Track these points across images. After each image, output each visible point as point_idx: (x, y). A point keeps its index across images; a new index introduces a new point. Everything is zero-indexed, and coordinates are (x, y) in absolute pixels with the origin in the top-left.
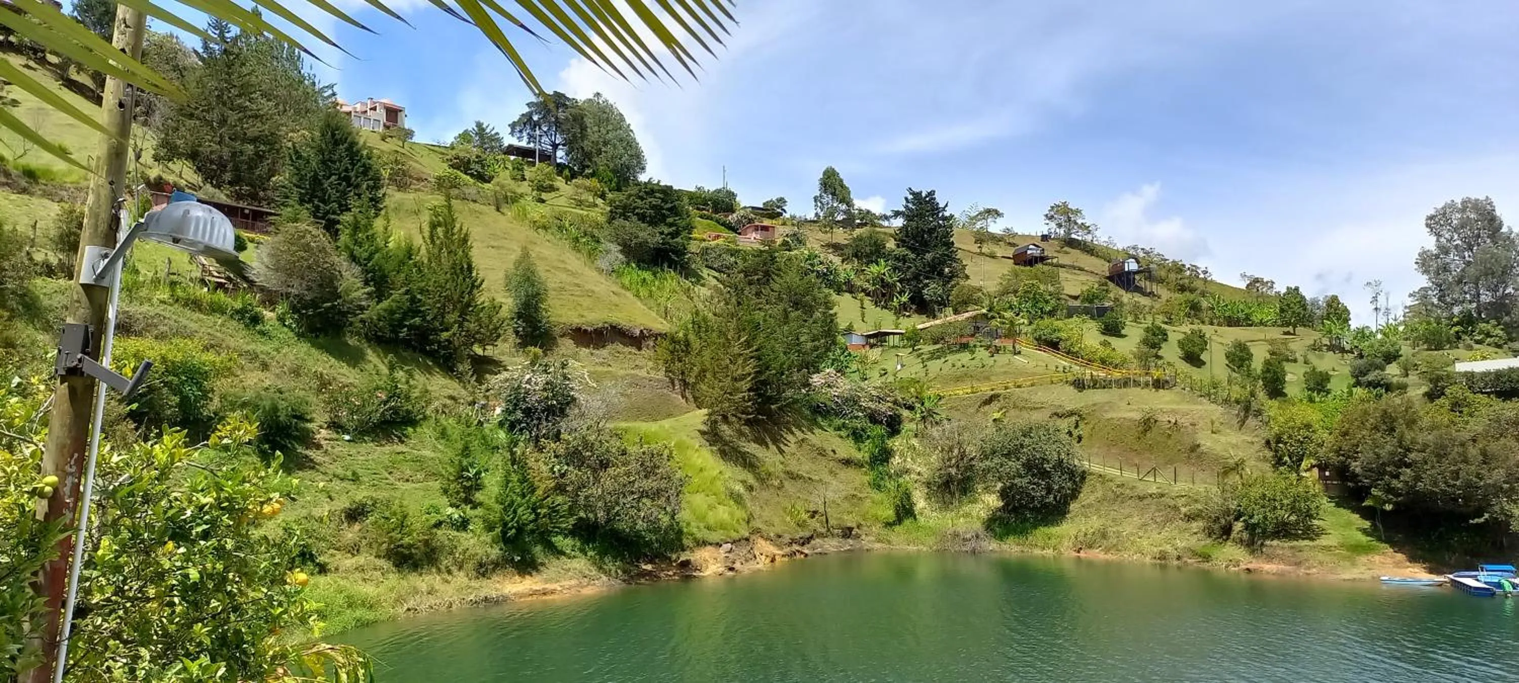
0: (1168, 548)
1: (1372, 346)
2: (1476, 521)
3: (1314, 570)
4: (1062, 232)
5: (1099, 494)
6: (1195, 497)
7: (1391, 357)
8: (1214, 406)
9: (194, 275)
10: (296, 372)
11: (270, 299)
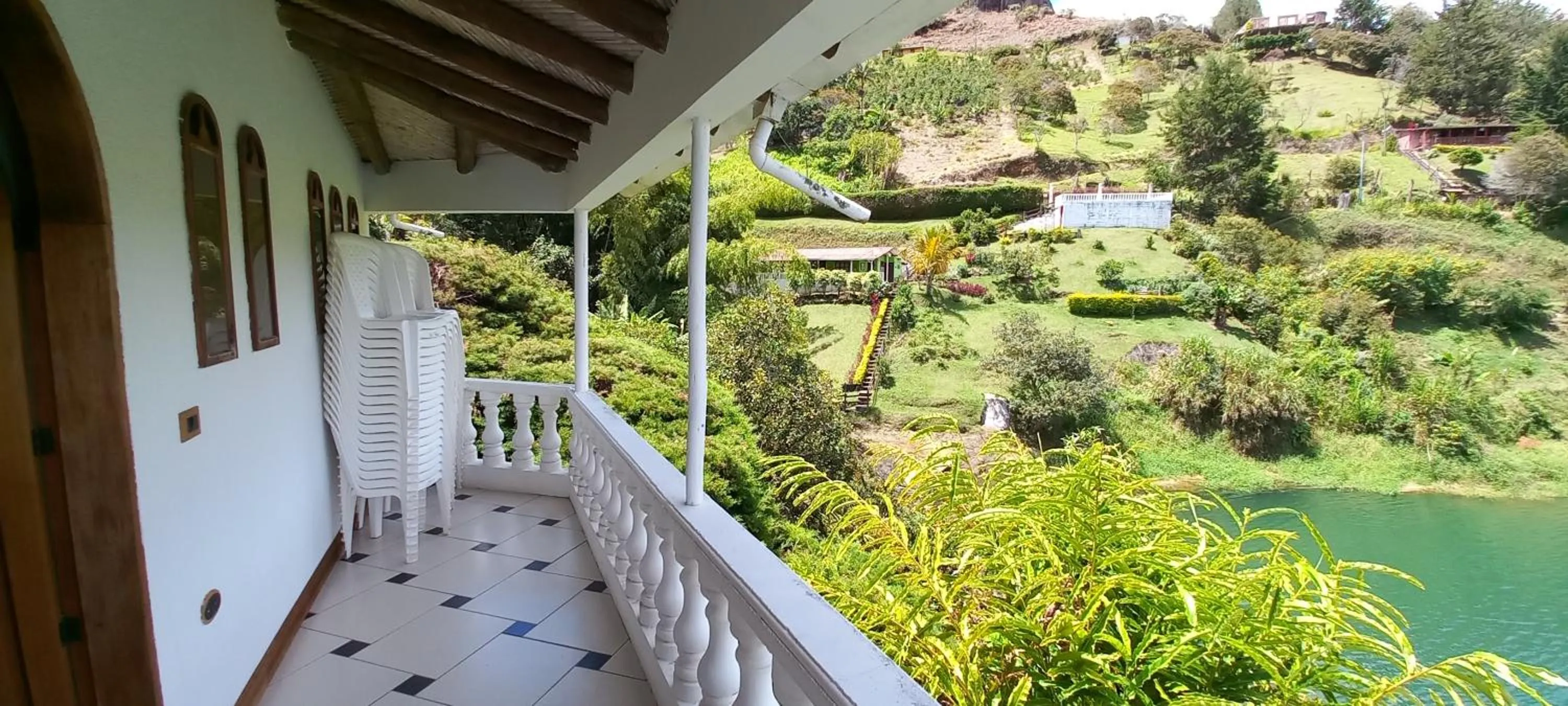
9: (1433, 189)
10: (1532, 261)
11: (1507, 202)
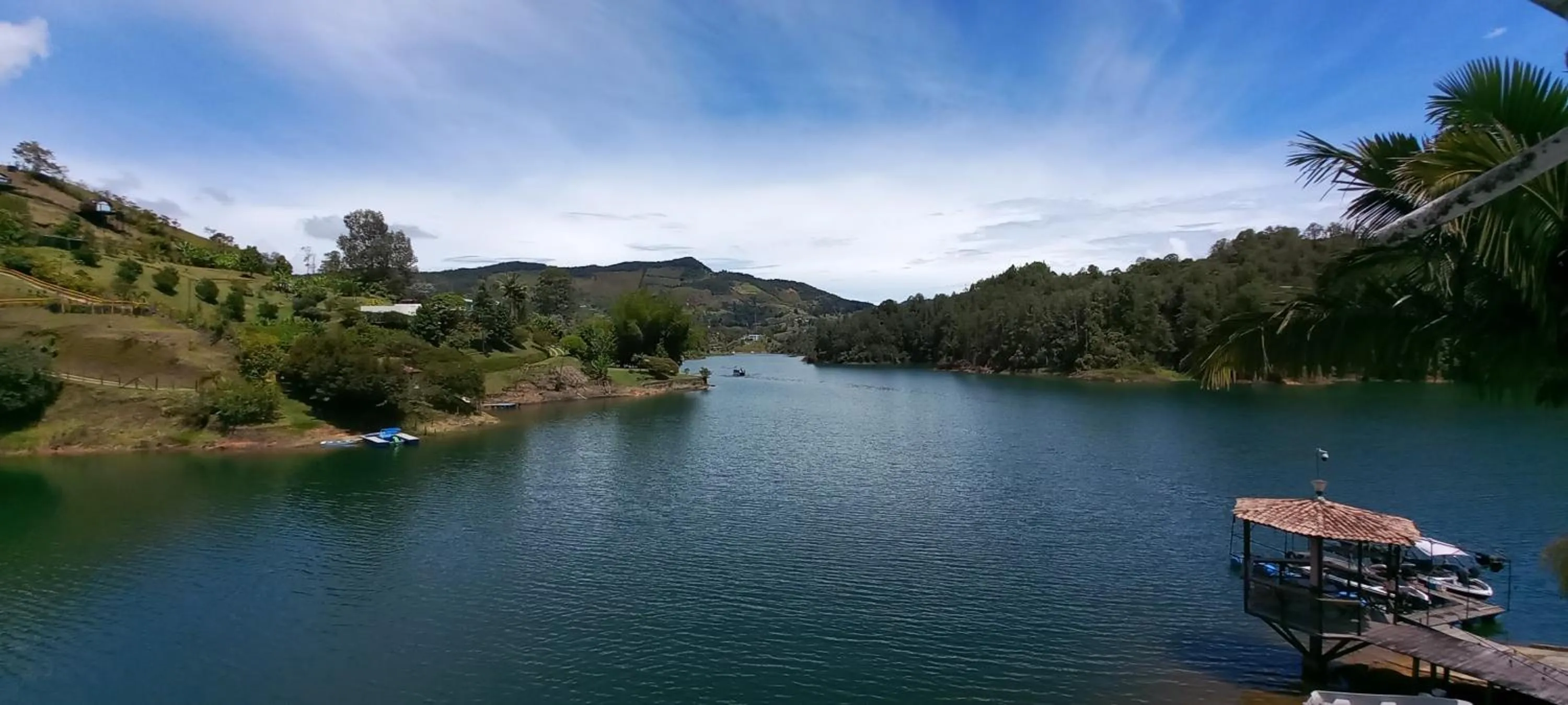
0: (150, 438)
1: (307, 291)
2: (379, 405)
3: (275, 443)
4: (30, 167)
5: (78, 401)
6: (176, 399)
7: (320, 298)
8: (191, 331)
